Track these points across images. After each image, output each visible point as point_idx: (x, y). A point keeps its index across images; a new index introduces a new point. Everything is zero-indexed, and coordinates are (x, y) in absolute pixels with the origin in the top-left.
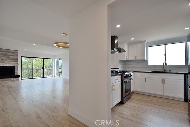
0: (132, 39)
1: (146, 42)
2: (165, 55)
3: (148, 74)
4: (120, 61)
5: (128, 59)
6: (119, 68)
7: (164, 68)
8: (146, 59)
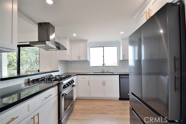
0: (75, 35)
1: (88, 42)
2: (103, 56)
3: (91, 76)
4: (60, 61)
5: (70, 59)
6: (59, 71)
7: (104, 69)
8: (88, 60)
